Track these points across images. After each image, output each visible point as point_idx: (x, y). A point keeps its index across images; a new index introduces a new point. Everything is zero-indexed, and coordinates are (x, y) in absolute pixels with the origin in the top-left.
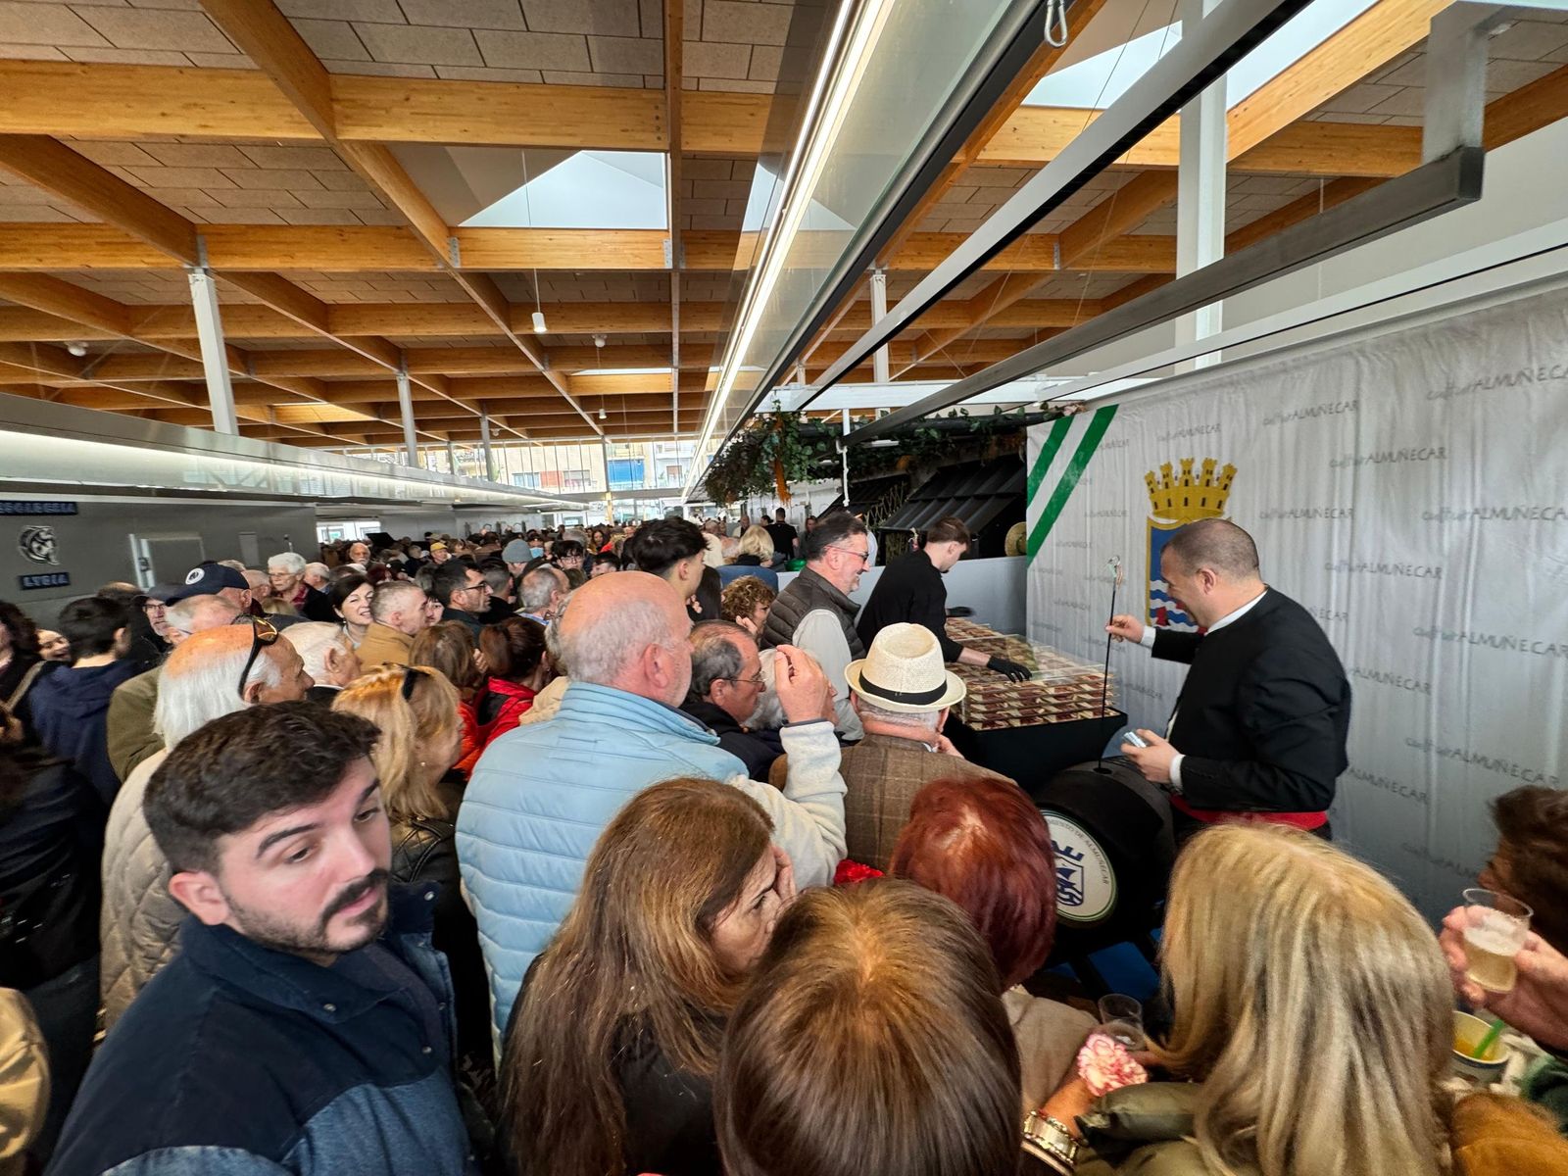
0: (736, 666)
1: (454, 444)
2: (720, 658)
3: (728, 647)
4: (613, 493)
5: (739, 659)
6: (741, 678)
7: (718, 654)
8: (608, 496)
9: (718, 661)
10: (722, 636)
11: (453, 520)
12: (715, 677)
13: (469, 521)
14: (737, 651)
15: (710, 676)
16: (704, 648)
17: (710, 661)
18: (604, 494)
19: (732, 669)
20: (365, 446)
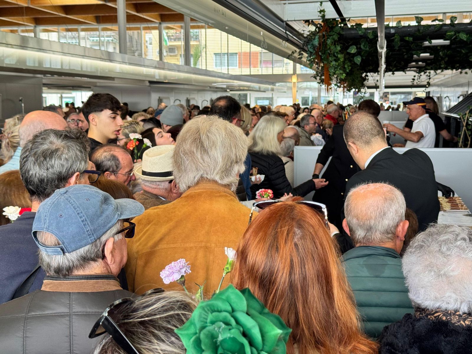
0: (117, 167)
1: (164, 25)
2: (109, 162)
3: (114, 158)
4: (298, 76)
5: (118, 164)
6: (120, 172)
7: (108, 161)
8: (294, 79)
9: (108, 163)
10: (112, 152)
11: (149, 94)
12: (106, 170)
13: (162, 95)
14: (118, 160)
15: (104, 169)
16: (103, 157)
17: (105, 163)
18: (289, 76)
19: (115, 168)
20: (95, 25)
